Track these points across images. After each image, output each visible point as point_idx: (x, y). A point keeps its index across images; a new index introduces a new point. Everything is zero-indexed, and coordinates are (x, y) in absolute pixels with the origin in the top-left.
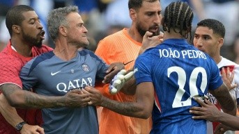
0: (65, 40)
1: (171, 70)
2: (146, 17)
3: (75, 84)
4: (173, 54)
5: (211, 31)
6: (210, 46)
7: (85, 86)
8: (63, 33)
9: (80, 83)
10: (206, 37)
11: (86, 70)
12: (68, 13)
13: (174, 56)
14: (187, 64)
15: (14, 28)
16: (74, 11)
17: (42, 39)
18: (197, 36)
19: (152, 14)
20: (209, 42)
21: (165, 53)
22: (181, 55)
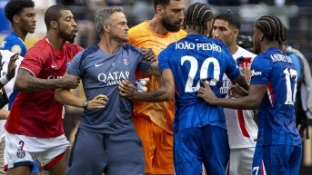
0: (108, 36)
1: (184, 59)
2: (173, 13)
3: (114, 76)
4: (188, 46)
5: (227, 23)
6: (225, 37)
7: (122, 79)
8: (106, 30)
9: (118, 75)
10: (222, 29)
11: (126, 63)
12: (112, 12)
13: (189, 47)
14: (200, 54)
15: (52, 23)
16: (119, 11)
17: (75, 36)
18: (215, 28)
19: (178, 11)
20: (225, 32)
21: (181, 46)
22: (196, 47)
